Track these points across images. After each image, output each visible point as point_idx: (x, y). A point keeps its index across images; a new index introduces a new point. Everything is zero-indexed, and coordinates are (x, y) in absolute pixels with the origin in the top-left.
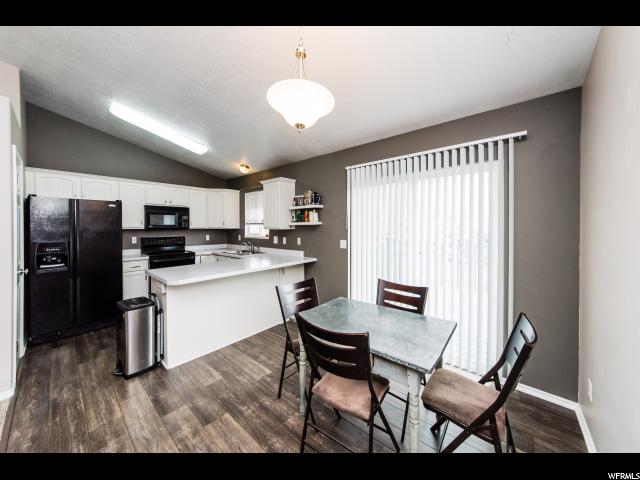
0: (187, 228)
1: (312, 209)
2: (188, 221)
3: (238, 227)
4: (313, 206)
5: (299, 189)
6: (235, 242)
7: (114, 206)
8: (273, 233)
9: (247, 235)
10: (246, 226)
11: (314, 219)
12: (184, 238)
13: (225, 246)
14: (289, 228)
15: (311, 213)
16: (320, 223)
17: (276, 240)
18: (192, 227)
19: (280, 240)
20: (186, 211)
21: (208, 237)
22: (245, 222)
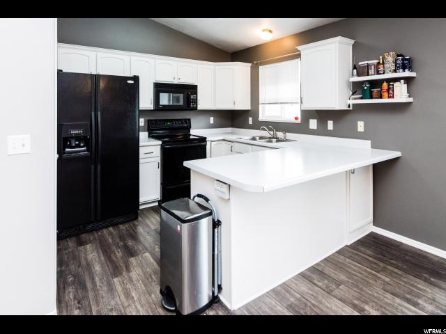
0: (195, 109)
2: (195, 101)
4: (401, 74)
6: (244, 125)
7: (132, 82)
8: (307, 115)
9: (262, 118)
10: (261, 106)
12: (189, 120)
16: (411, 100)
17: (313, 124)
18: (200, 107)
19: (322, 125)
20: (193, 89)
21: (212, 120)
22: (260, 102)
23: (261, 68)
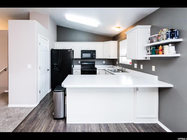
0: (95, 58)
1: (167, 44)
2: (95, 56)
3: (116, 58)
5: (154, 30)
6: (115, 64)
7: (70, 51)
8: (134, 61)
9: (120, 62)
10: (120, 58)
11: (169, 51)
12: (95, 62)
13: (112, 66)
14: (145, 59)
15: (166, 47)
16: (179, 55)
17: (136, 66)
18: (97, 58)
19: (139, 66)
20: (94, 52)
21: (104, 62)
22: (120, 56)
23: (120, 42)
